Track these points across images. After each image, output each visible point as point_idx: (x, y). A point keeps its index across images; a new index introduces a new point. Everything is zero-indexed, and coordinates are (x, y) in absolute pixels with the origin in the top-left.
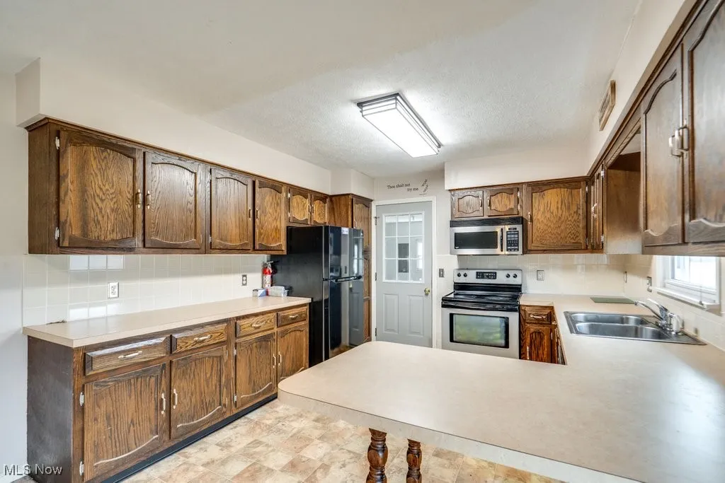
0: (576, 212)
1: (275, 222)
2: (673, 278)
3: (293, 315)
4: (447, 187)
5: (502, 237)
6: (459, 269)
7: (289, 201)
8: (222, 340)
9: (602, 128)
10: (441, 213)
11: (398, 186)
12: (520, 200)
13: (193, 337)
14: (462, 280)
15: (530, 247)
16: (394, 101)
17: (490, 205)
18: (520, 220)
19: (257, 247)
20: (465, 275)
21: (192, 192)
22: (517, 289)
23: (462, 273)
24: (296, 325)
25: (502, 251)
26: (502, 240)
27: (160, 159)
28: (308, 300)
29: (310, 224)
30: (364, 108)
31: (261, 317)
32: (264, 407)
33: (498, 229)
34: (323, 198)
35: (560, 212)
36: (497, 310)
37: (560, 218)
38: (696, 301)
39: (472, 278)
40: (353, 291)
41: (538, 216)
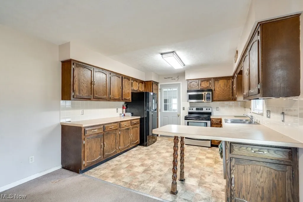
0: (229, 88)
1: (128, 90)
2: (256, 108)
3: (135, 122)
4: (186, 79)
5: (205, 96)
6: (190, 107)
7: (132, 83)
8: (116, 128)
9: (235, 62)
10: (184, 87)
11: (168, 78)
12: (211, 84)
13: (109, 127)
14: (191, 111)
15: (214, 99)
16: (173, 54)
17: (201, 85)
18: (211, 90)
19: (123, 99)
20: (192, 109)
21: (105, 81)
22: (210, 114)
23: (191, 108)
24: (136, 125)
25: (205, 100)
26: (205, 97)
27: (97, 70)
28: (140, 117)
29: (138, 91)
30: (163, 55)
31: (126, 122)
32: (127, 152)
33: (203, 93)
34: (142, 82)
35: (224, 87)
36: (203, 120)
37: (224, 90)
38: (258, 113)
39: (194, 110)
40: (153, 116)
41: (217, 89)
